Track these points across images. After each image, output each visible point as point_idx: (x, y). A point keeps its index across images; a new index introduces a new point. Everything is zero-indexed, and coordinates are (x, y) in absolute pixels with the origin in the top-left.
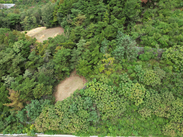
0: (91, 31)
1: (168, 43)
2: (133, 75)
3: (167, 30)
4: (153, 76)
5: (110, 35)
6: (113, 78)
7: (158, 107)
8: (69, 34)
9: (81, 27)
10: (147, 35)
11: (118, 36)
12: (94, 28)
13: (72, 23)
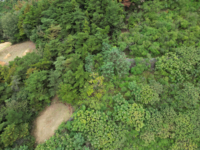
0: (70, 45)
1: (159, 51)
2: (128, 94)
3: (157, 37)
4: (151, 92)
5: (94, 49)
6: (106, 101)
7: (161, 128)
8: (42, 51)
9: (57, 40)
10: (136, 44)
11: (104, 49)
12: (73, 41)
13: (44, 36)
